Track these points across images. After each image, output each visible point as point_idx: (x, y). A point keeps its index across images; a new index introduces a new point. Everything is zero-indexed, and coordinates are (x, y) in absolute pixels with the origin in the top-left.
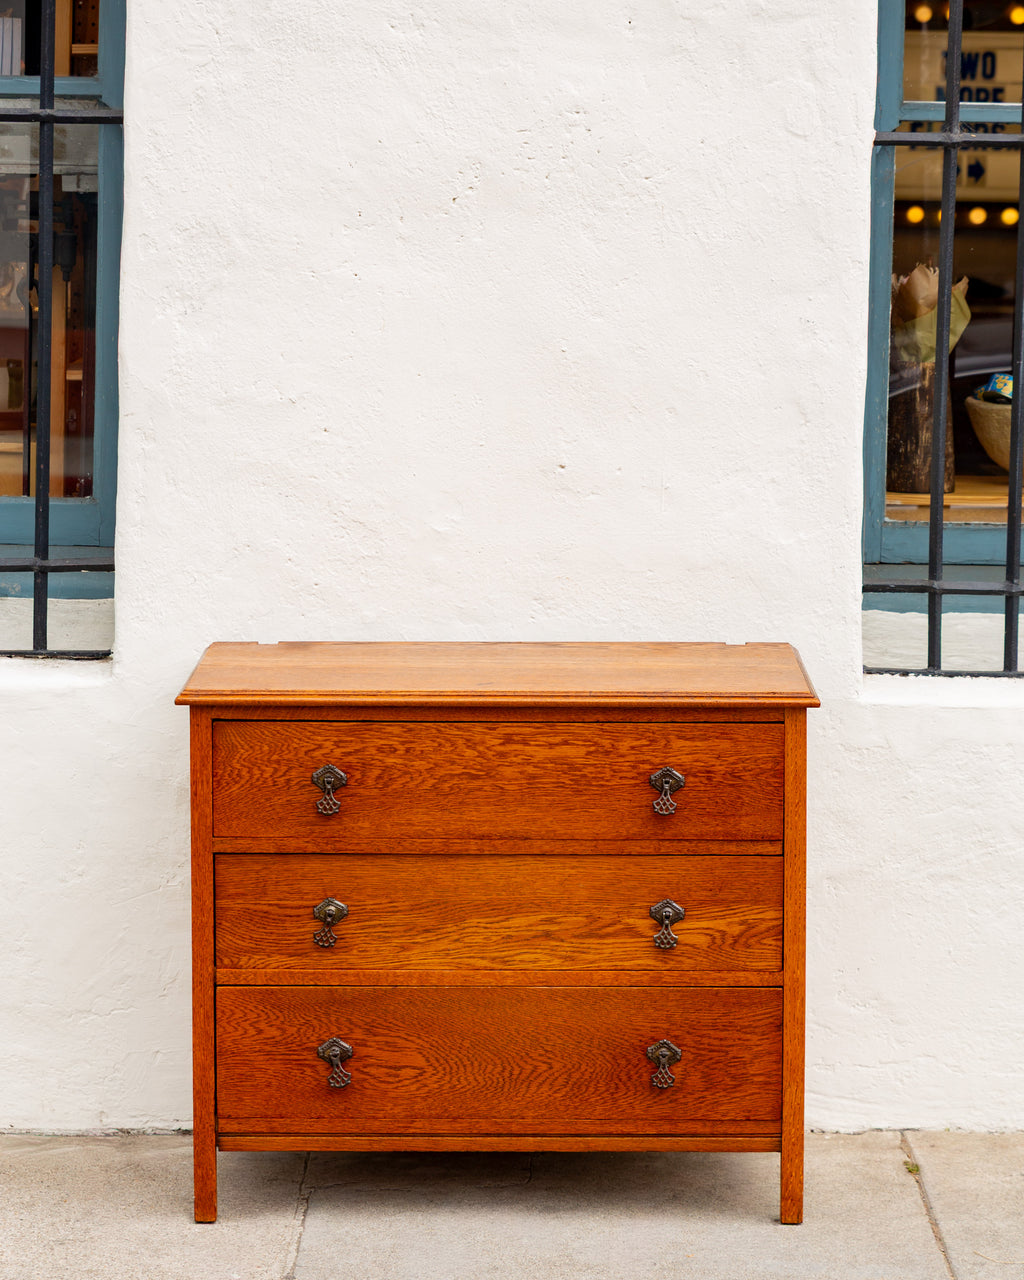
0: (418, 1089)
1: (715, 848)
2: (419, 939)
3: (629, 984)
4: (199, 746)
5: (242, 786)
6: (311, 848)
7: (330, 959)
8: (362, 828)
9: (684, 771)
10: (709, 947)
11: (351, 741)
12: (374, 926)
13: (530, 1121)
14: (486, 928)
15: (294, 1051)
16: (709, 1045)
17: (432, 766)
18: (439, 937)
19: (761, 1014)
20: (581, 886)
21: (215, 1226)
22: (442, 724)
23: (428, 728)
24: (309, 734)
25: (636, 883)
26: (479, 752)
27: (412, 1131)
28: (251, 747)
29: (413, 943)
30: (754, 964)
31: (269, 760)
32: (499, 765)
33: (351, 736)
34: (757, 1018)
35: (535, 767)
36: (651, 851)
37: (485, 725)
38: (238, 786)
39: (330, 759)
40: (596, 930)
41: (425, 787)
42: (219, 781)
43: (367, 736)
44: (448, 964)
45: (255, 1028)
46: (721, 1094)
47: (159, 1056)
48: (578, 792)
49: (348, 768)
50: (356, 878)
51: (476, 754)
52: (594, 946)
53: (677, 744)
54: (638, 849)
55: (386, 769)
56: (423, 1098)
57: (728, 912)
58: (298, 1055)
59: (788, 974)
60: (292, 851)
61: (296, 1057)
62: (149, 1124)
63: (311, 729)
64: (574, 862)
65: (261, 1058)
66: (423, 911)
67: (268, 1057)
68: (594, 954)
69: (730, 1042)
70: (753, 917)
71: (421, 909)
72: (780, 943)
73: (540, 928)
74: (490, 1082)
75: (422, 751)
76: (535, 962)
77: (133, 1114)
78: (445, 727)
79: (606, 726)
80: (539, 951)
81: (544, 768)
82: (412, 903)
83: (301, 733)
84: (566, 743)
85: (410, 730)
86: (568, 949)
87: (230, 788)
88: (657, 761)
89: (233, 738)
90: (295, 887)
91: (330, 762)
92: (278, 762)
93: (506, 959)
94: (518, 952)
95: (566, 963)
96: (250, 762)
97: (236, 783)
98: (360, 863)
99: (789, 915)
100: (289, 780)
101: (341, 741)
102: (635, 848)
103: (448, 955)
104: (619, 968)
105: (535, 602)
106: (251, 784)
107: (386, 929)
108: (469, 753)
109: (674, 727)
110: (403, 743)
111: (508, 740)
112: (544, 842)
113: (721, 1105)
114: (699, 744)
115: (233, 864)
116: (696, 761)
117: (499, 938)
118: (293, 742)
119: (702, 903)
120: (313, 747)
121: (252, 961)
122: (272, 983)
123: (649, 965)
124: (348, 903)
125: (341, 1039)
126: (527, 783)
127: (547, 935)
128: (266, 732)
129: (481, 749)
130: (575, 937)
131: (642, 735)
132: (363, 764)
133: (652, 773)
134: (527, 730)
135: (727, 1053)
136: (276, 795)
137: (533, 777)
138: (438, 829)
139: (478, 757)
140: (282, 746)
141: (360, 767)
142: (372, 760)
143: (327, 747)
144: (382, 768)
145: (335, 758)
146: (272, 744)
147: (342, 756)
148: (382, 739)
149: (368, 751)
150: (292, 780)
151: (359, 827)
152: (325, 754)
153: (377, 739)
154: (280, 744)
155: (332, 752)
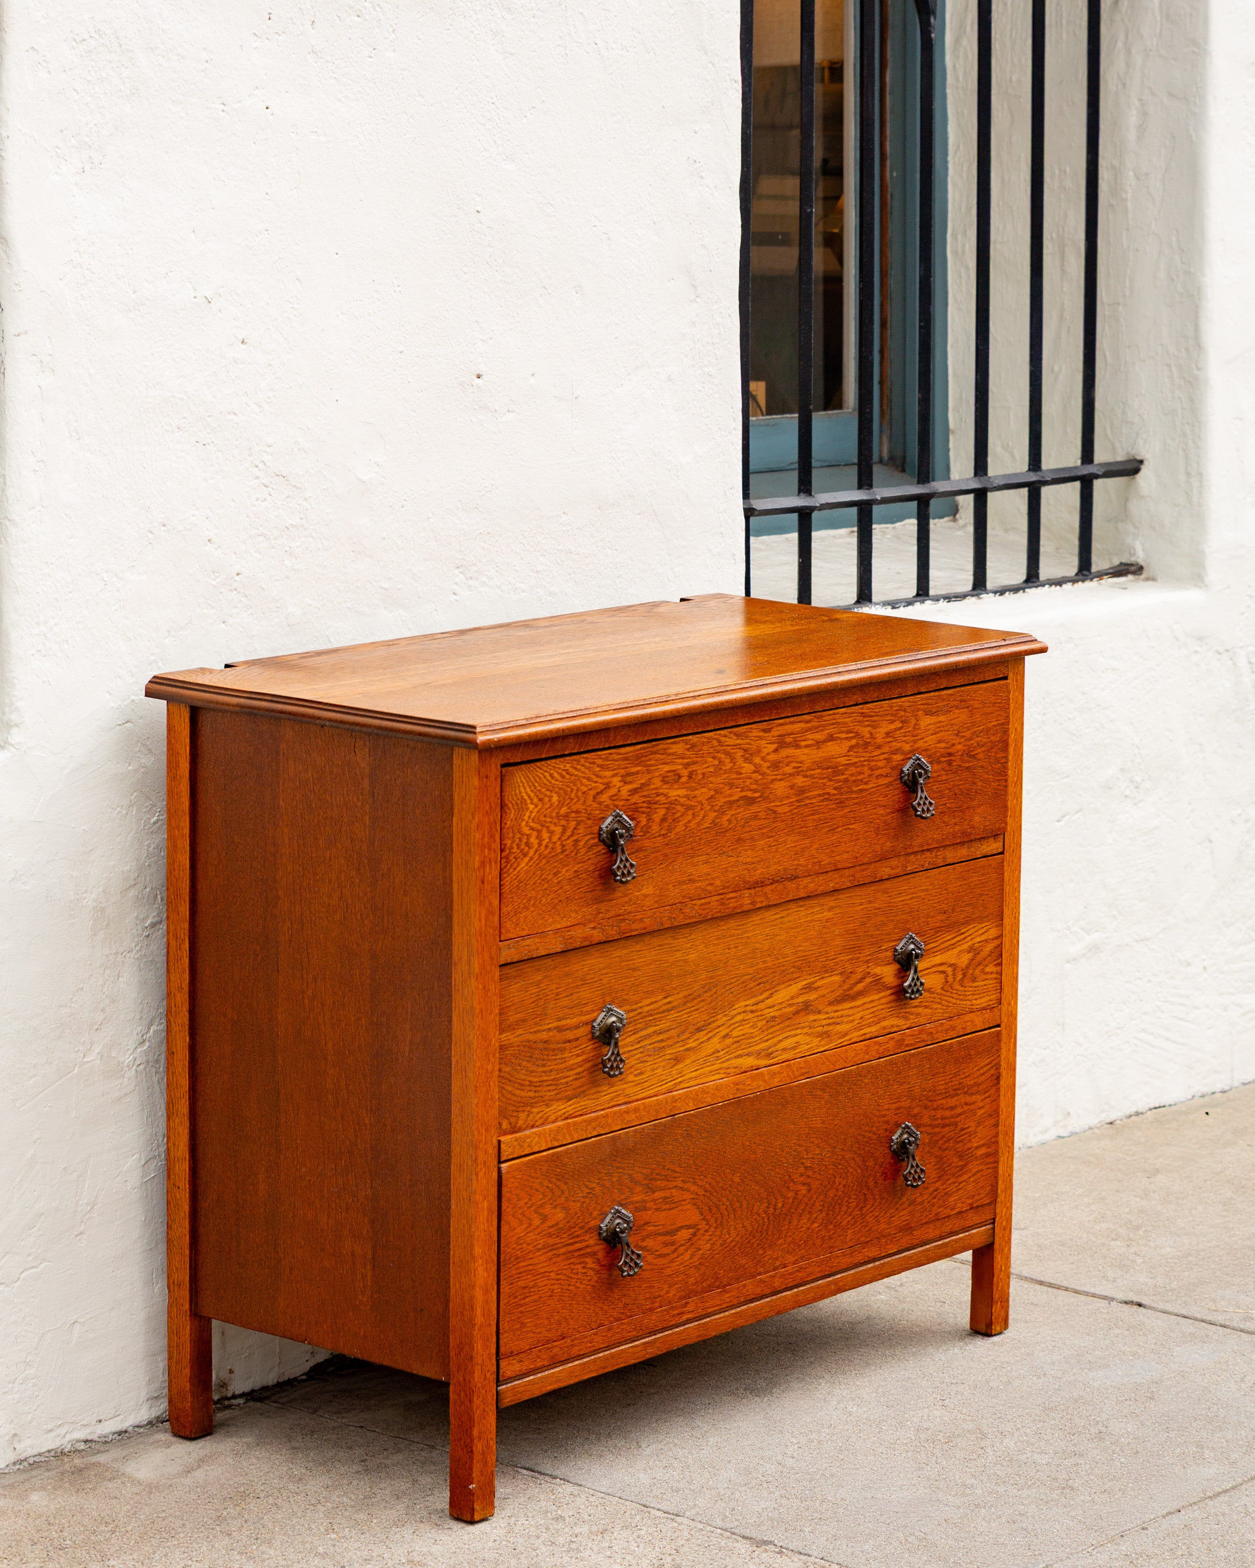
0: (692, 1256)
1: (951, 855)
2: (691, 1044)
3: (877, 1056)
4: (487, 807)
5: (531, 859)
6: (597, 936)
7: (607, 1094)
8: (646, 896)
9: (929, 757)
10: (942, 989)
11: (638, 773)
12: (649, 1036)
13: (790, 1268)
14: (752, 1012)
15: (578, 1236)
16: (942, 1119)
17: (712, 793)
18: (710, 1035)
19: (985, 1066)
20: (837, 932)
21: (494, 1519)
22: (722, 732)
23: (710, 740)
24: (598, 769)
25: (882, 918)
26: (755, 765)
27: (685, 1317)
28: (540, 800)
29: (687, 1050)
30: (978, 1002)
31: (558, 816)
32: (773, 781)
33: (637, 765)
34: (982, 1071)
35: (805, 776)
36: (899, 871)
37: (760, 726)
38: (526, 859)
39: (616, 803)
40: (849, 990)
41: (706, 825)
42: (507, 857)
43: (652, 762)
44: (717, 1071)
45: (540, 1214)
46: (951, 1181)
47: (77, 1326)
48: (841, 804)
49: (634, 812)
50: (634, 970)
51: (753, 768)
52: (846, 1012)
53: (926, 721)
54: (888, 870)
55: (671, 805)
56: (696, 1267)
57: (958, 938)
58: (581, 1242)
59: (1004, 1008)
60: (578, 944)
61: (578, 1246)
62: (68, 1437)
63: (599, 762)
64: (830, 901)
65: (543, 1258)
66: (695, 1002)
67: (550, 1254)
68: (848, 1022)
69: (959, 1110)
70: (979, 939)
71: (694, 999)
72: (999, 968)
73: (800, 999)
74: (756, 1226)
75: (704, 774)
76: (794, 1048)
77: (50, 1427)
78: (725, 736)
79: (865, 709)
80: (799, 1031)
81: (812, 777)
82: (686, 993)
83: (589, 768)
84: (831, 738)
85: (693, 746)
86: (824, 1022)
87: (519, 865)
88: (907, 747)
89: (522, 789)
90: (575, 996)
91: (617, 807)
92: (566, 816)
93: (770, 1051)
94: (780, 1038)
95: (823, 1042)
96: (539, 822)
97: (525, 855)
98: (638, 947)
99: (1006, 931)
100: (576, 841)
101: (629, 774)
102: (885, 870)
103: (718, 1058)
104: (868, 1036)
105: (456, 572)
106: (540, 855)
107: (661, 1037)
108: (748, 768)
109: (922, 699)
110: (686, 766)
111: (782, 744)
112: (809, 879)
113: (950, 1196)
114: (942, 718)
115: (515, 977)
116: (940, 742)
117: (764, 1022)
118: (582, 784)
119: (938, 930)
120: (602, 787)
121: (531, 1116)
122: (556, 1144)
123: (893, 1026)
124: (627, 1007)
125: (621, 1206)
126: (798, 801)
127: (807, 1008)
128: (556, 775)
129: (757, 760)
130: (831, 1004)
131: (895, 715)
132: (649, 802)
133: (904, 765)
134: (798, 727)
135: (956, 1124)
136: (565, 866)
137: (802, 791)
138: (718, 883)
139: (755, 772)
140: (571, 792)
141: (646, 807)
142: (657, 796)
143: (614, 786)
144: (667, 806)
145: (623, 800)
146: (561, 791)
147: (629, 795)
148: (666, 764)
149: (653, 784)
150: (581, 840)
151: (643, 895)
152: (613, 796)
153: (662, 764)
154: (569, 790)
155: (619, 791)
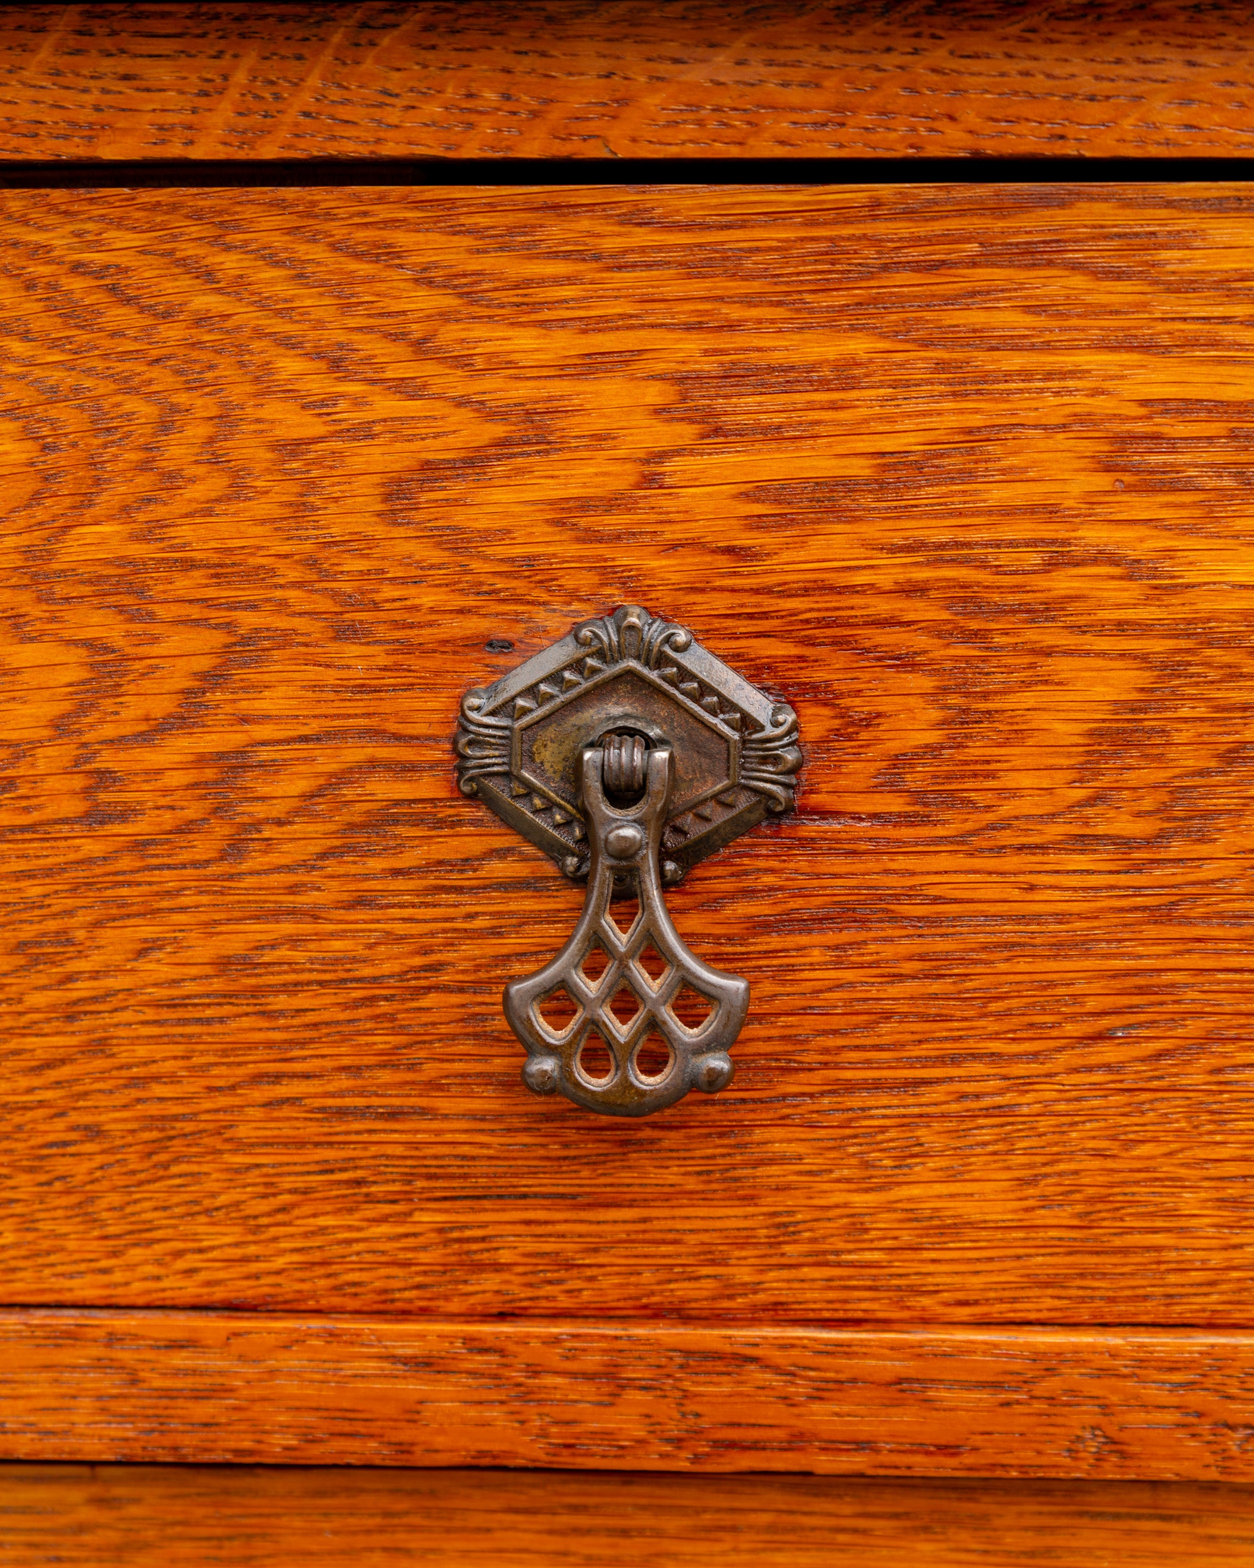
140: (165, 426)
141: (936, 630)
142: (1051, 566)
143: (600, 438)
144: (1157, 646)
145: (695, 544)
146: (62, 413)
147: (756, 523)
148: (1147, 347)
149: (1011, 476)
150: (271, 768)
151: (912, 1216)
152: (584, 505)
153: (1103, 346)
154: (145, 410)
155: (649, 481)
